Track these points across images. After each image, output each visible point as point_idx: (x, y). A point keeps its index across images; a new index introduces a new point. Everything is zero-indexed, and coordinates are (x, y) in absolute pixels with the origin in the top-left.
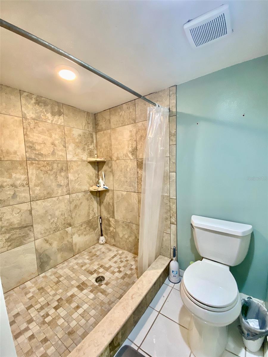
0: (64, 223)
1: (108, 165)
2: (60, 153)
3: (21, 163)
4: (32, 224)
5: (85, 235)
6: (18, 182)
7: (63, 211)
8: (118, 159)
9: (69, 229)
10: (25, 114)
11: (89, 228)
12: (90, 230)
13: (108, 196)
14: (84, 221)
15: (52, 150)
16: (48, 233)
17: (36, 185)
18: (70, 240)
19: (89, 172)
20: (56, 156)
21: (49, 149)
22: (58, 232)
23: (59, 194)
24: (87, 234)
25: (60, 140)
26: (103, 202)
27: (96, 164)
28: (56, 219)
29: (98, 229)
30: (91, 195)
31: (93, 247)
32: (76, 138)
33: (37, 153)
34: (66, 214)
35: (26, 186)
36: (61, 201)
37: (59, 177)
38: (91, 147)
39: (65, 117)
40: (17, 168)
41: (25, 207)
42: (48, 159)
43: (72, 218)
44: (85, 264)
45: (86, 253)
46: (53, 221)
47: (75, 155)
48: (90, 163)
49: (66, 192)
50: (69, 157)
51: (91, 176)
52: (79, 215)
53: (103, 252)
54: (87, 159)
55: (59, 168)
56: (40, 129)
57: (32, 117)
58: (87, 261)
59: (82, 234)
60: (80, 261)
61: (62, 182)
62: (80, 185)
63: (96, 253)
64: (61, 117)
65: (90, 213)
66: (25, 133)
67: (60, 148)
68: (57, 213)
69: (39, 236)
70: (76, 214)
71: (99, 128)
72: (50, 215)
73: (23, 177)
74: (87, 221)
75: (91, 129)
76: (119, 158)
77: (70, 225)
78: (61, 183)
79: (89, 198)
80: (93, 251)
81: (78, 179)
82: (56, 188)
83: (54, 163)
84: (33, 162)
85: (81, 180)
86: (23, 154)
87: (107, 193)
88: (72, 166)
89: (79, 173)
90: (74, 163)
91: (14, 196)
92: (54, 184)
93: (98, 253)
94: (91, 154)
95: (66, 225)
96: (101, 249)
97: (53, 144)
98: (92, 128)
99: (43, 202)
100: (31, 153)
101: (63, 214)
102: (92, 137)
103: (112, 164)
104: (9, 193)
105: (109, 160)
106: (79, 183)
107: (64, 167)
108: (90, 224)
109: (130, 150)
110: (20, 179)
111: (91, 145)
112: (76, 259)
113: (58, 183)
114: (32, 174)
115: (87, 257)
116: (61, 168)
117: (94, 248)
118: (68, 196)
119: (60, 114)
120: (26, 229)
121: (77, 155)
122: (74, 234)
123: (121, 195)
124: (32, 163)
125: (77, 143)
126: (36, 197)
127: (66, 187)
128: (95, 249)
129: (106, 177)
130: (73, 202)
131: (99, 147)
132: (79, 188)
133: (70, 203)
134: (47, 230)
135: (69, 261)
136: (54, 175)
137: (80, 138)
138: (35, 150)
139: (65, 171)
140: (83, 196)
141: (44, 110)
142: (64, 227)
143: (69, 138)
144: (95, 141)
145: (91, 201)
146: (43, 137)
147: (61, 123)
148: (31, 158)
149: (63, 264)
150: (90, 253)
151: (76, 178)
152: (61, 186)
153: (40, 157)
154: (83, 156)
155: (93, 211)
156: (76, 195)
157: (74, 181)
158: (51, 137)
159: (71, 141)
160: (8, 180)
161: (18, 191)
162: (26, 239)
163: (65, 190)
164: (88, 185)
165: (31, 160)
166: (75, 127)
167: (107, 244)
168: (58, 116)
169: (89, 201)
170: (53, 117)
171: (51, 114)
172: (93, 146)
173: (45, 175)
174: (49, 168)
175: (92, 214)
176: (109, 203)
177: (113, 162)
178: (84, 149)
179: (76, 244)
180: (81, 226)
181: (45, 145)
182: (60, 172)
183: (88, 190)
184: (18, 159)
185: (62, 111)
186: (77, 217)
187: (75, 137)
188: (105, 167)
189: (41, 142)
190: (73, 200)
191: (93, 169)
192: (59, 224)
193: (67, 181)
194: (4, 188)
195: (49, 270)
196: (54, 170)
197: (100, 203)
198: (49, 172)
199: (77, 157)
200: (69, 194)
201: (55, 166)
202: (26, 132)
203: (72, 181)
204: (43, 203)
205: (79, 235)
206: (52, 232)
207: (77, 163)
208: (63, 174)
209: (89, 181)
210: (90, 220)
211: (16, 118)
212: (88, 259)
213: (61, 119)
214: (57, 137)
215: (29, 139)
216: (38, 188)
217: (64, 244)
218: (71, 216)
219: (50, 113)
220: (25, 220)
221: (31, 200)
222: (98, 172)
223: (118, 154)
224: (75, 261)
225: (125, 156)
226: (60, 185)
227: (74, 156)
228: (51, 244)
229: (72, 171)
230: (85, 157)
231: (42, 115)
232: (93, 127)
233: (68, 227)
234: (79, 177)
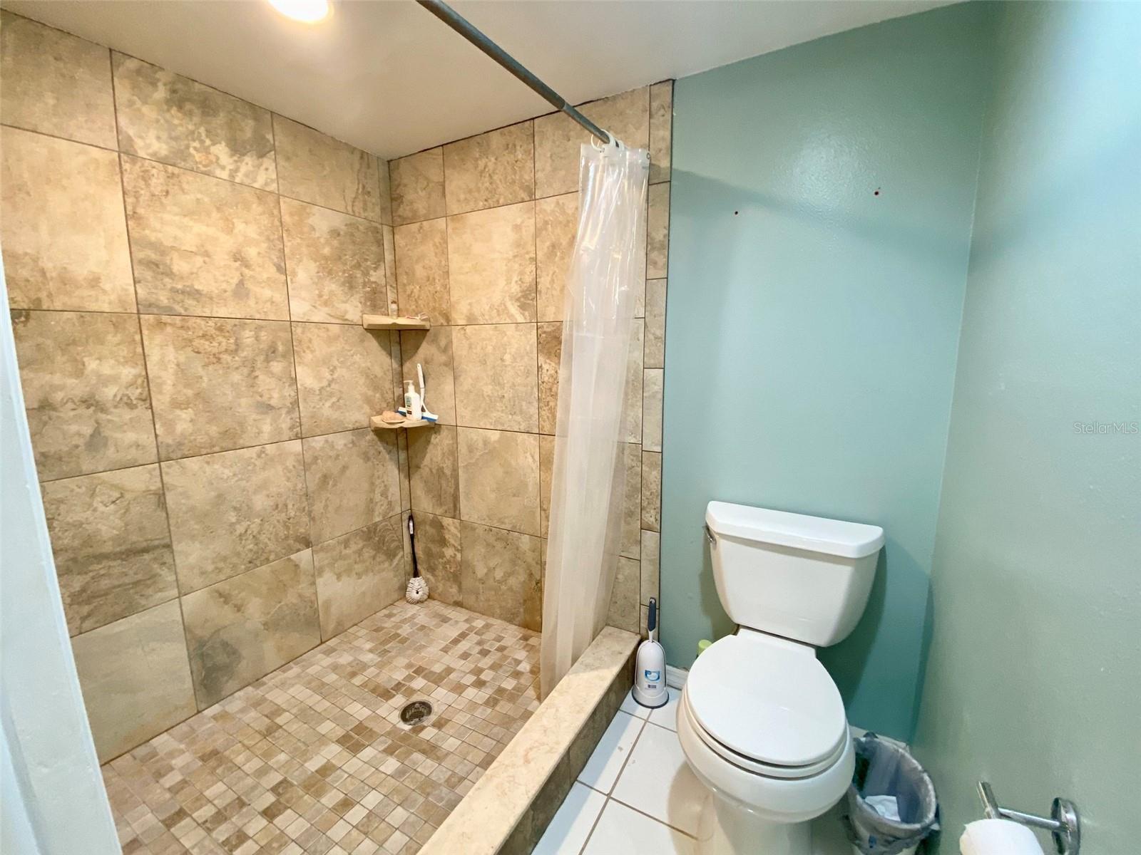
0: (287, 537)
1: (435, 340)
2: (267, 293)
3: (116, 320)
4: (167, 541)
5: (359, 575)
6: (110, 392)
7: (280, 495)
8: (472, 321)
9: (304, 556)
10: (130, 139)
11: (373, 553)
12: (374, 558)
13: (439, 443)
14: (353, 528)
15: (235, 281)
16: (228, 572)
17: (176, 404)
18: (308, 592)
19: (369, 364)
20: (252, 302)
21: (224, 275)
22: (263, 567)
23: (265, 437)
24: (366, 571)
25: (265, 245)
26: (418, 467)
27: (395, 337)
28: (258, 521)
29: (401, 553)
30: (379, 443)
31: (386, 612)
32: (322, 240)
33: (179, 286)
34: (290, 506)
35: (141, 407)
36: (272, 460)
37: (261, 377)
38: (376, 276)
39: (282, 162)
40: (101, 341)
41: (137, 480)
42: (222, 312)
43: (313, 519)
44: (364, 667)
45: (363, 632)
46: (246, 531)
47: (318, 302)
48: (371, 333)
49: (291, 428)
50: (299, 309)
51: (376, 376)
52: (338, 509)
53: (423, 628)
54: (362, 317)
55: (261, 347)
56: (188, 199)
57: (154, 154)
58: (368, 658)
59: (349, 571)
60: (345, 659)
61: (276, 395)
62: (339, 408)
63: (399, 631)
64: (268, 162)
65: (377, 503)
66: (129, 208)
67: (265, 276)
68: (260, 502)
69: (197, 581)
70: (326, 506)
71: (404, 210)
72: (235, 508)
73: (128, 372)
74: (365, 529)
75: (374, 213)
76: (476, 319)
77: (308, 544)
78: (270, 398)
79: (372, 452)
80: (388, 624)
81: (329, 385)
82: (254, 416)
83: (243, 326)
84: (165, 318)
85: (340, 391)
86: (126, 290)
87: (433, 436)
88: (310, 341)
89: (335, 368)
90: (316, 330)
91: (96, 441)
92: (244, 401)
93: (405, 630)
94: (374, 301)
95: (291, 542)
96: (413, 617)
97: (238, 257)
98: (378, 209)
99: (208, 463)
100: (156, 288)
101: (280, 506)
102: (380, 243)
103: (449, 337)
104: (74, 428)
105: (442, 325)
106: (334, 399)
107: (279, 344)
108: (377, 539)
109: (513, 290)
110: (114, 379)
111: (376, 269)
112: (328, 652)
113: (259, 398)
114: (162, 363)
115: (368, 646)
116: (271, 347)
117: (390, 616)
118: (296, 446)
119: (262, 149)
120: (147, 557)
121: (326, 304)
122: (320, 571)
123: (481, 445)
124: (161, 325)
125: (326, 258)
126: (180, 444)
127: (288, 412)
128: (392, 619)
129: (430, 382)
130: (317, 464)
131: (403, 279)
132: (335, 417)
133: (306, 466)
134: (224, 559)
135: (304, 660)
136: (246, 371)
137: (335, 243)
138: (170, 274)
139: (284, 356)
140: (351, 445)
141: (202, 130)
142: (283, 551)
143: (299, 240)
144: (388, 257)
145: (376, 463)
146: (199, 228)
147: (266, 184)
148: (158, 307)
149: (284, 672)
150: (378, 630)
151: (325, 383)
152: (270, 407)
153: (190, 302)
154: (348, 306)
155: (384, 494)
156: (327, 441)
157: (318, 392)
158: (229, 230)
159: (304, 250)
160: (71, 381)
161: (109, 421)
162: (150, 591)
163: (285, 423)
164: (367, 409)
165: (155, 311)
166: (320, 200)
167: (434, 600)
168: (255, 157)
169: (370, 463)
170: (235, 158)
171: (227, 145)
172: (381, 272)
173: (211, 368)
174: (225, 343)
175: (382, 505)
176: (441, 470)
177: (456, 334)
178: (350, 284)
179: (328, 604)
180: (346, 544)
181: (206, 259)
182: (267, 360)
183: (365, 424)
184: (106, 308)
185: (268, 141)
186: (328, 515)
187: (318, 238)
188: (426, 349)
189: (194, 249)
190: (316, 458)
191: (384, 353)
192: (266, 540)
193: (293, 394)
194: (55, 409)
195: (236, 694)
196: (243, 351)
197: (409, 469)
198: (226, 358)
199: (326, 309)
200: (299, 437)
201: (247, 336)
202: (134, 208)
203: (309, 391)
204: (206, 465)
205: (339, 577)
206: (243, 567)
207: (328, 330)
208: (277, 367)
209: (370, 393)
210: (376, 525)
211: (95, 152)
212: (371, 651)
213: (267, 169)
214: (252, 232)
215: (147, 232)
216: (186, 415)
217: (287, 605)
218: (310, 512)
219: (223, 144)
220: (141, 529)
221: (163, 454)
222: (402, 365)
223: (470, 304)
224: (327, 661)
225: (498, 311)
226: (269, 405)
227: (317, 305)
228: (239, 608)
229: (309, 356)
230: (353, 310)
231: (195, 148)
232: (383, 209)
233: (298, 550)
234: (333, 379)
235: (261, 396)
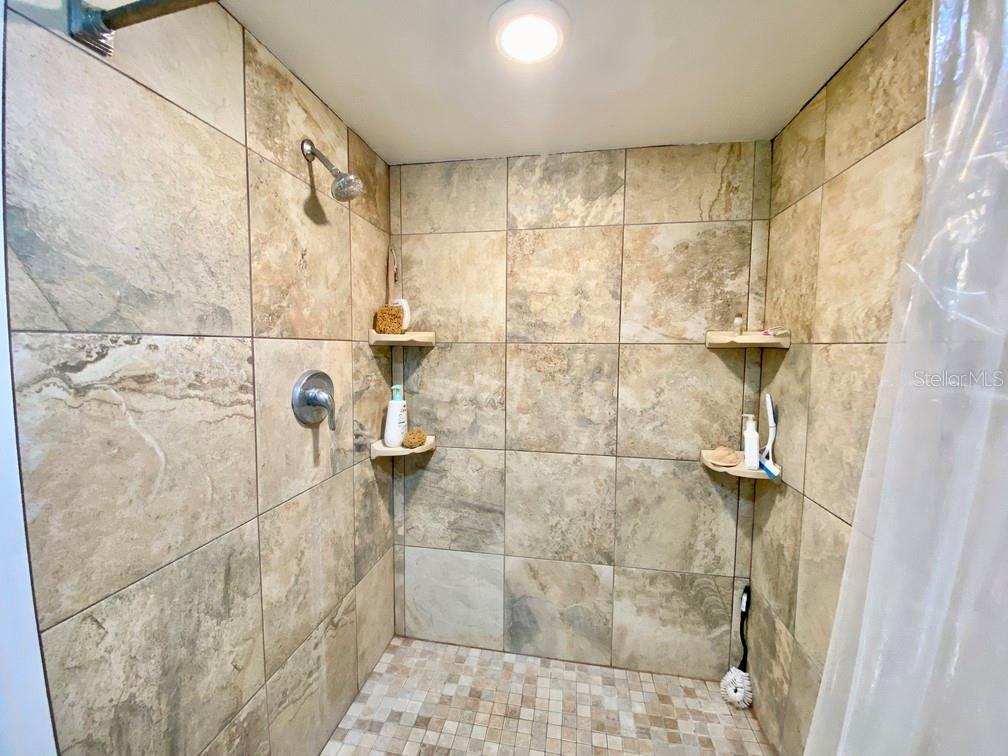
0: (590, 546)
1: (793, 363)
2: (600, 319)
3: (493, 348)
4: (501, 509)
5: (664, 622)
6: (485, 396)
7: (589, 504)
9: (606, 571)
10: (515, 219)
11: (684, 606)
12: (686, 613)
14: (663, 568)
15: (574, 311)
16: (537, 553)
17: (520, 410)
18: (604, 608)
19: (708, 389)
20: (585, 329)
21: (565, 308)
22: (567, 564)
23: (582, 448)
24: (674, 623)
25: (603, 276)
26: (761, 530)
27: (755, 357)
28: (567, 520)
29: (726, 627)
30: (710, 482)
31: (689, 683)
32: (666, 258)
33: (533, 321)
34: (597, 518)
35: (500, 408)
36: (586, 470)
37: (585, 394)
38: (734, 285)
39: (630, 192)
40: (484, 362)
41: (492, 459)
42: (561, 339)
43: (619, 539)
44: (615, 730)
45: (649, 687)
46: (556, 525)
47: (652, 323)
48: (717, 353)
49: (608, 444)
50: (629, 331)
51: (716, 403)
52: (647, 540)
54: (705, 335)
55: (589, 367)
56: (545, 253)
57: (528, 224)
58: (628, 723)
59: (652, 611)
60: (611, 703)
61: (596, 411)
62: (662, 432)
63: (680, 722)
64: (618, 199)
65: (697, 551)
66: (509, 270)
67: (600, 304)
68: (571, 503)
69: (517, 550)
70: (634, 532)
71: (781, 196)
72: (550, 502)
73: (496, 384)
74: (678, 575)
75: (741, 210)
77: (610, 561)
78: (591, 414)
79: (699, 490)
80: (678, 702)
81: (653, 408)
82: (575, 428)
83: (575, 350)
84: (522, 346)
85: (666, 416)
86: (500, 327)
88: (637, 362)
89: (662, 390)
90: (645, 352)
91: (474, 428)
92: (568, 414)
93: (686, 727)
94: (728, 312)
95: (594, 551)
96: (709, 718)
97: (580, 292)
98: (747, 205)
99: (536, 458)
100: (518, 324)
101: (588, 515)
102: (745, 245)
103: (808, 360)
104: (464, 417)
105: (802, 343)
106: (658, 423)
107: (606, 365)
108: (693, 593)
110: (487, 388)
111: (733, 277)
112: (609, 682)
113: (581, 413)
114: (516, 379)
115: (640, 709)
116: (597, 368)
117: (689, 693)
118: (611, 462)
119: (613, 186)
120: (490, 515)
121: (660, 324)
122: (620, 594)
124: (518, 350)
125: (668, 276)
126: (519, 440)
127: (607, 429)
128: (688, 699)
129: (782, 420)
130: (629, 485)
131: (772, 283)
132: (655, 442)
133: (617, 486)
134: (537, 540)
135: (586, 671)
136: (573, 388)
137: (681, 258)
138: (528, 313)
139: (609, 377)
140: (671, 476)
141: (564, 192)
142: (586, 557)
143: (638, 264)
144: (756, 258)
145: (702, 504)
146: (552, 273)
147: (613, 219)
148: (518, 338)
150: (664, 699)
151: (648, 405)
152: (590, 422)
153: (539, 332)
154: (689, 325)
155: (711, 544)
156: (643, 465)
157: (639, 413)
158: (575, 269)
159: (643, 273)
160: (467, 387)
161: (482, 416)
162: (487, 541)
163: (602, 439)
164: (698, 439)
165: (516, 340)
166: (667, 217)
168: (605, 198)
169: (693, 502)
170: (588, 205)
171: (582, 197)
172: (742, 279)
173: (547, 384)
174: (559, 364)
175: (705, 557)
178: (695, 299)
179: (623, 633)
180: (653, 580)
181: (554, 297)
182: (593, 379)
183: (694, 456)
184: (489, 340)
185: (620, 178)
186: (635, 541)
187: (661, 257)
189: (547, 290)
190: (629, 480)
191: (732, 375)
192: (572, 540)
193: (613, 412)
194: (457, 404)
196: (573, 370)
197: (753, 527)
198: (559, 376)
199: (661, 330)
200: (614, 454)
201: (578, 358)
202: (512, 267)
203: (630, 412)
204: (533, 460)
205: (639, 610)
206: (550, 555)
207: (659, 350)
208: (601, 386)
209: (705, 422)
210: (694, 577)
211: (494, 236)
212: (636, 716)
213: (615, 205)
214: (593, 266)
215: (518, 284)
216: (526, 418)
217: (583, 609)
218: (616, 531)
219: (579, 196)
220: (489, 494)
221: (508, 445)
222: (760, 392)
224: (598, 690)
226: (589, 420)
227: (650, 326)
228: (543, 588)
229: (633, 378)
230: (698, 327)
231: (557, 209)
232: (756, 202)
233: (600, 563)
234: (659, 402)
235: (583, 411)
